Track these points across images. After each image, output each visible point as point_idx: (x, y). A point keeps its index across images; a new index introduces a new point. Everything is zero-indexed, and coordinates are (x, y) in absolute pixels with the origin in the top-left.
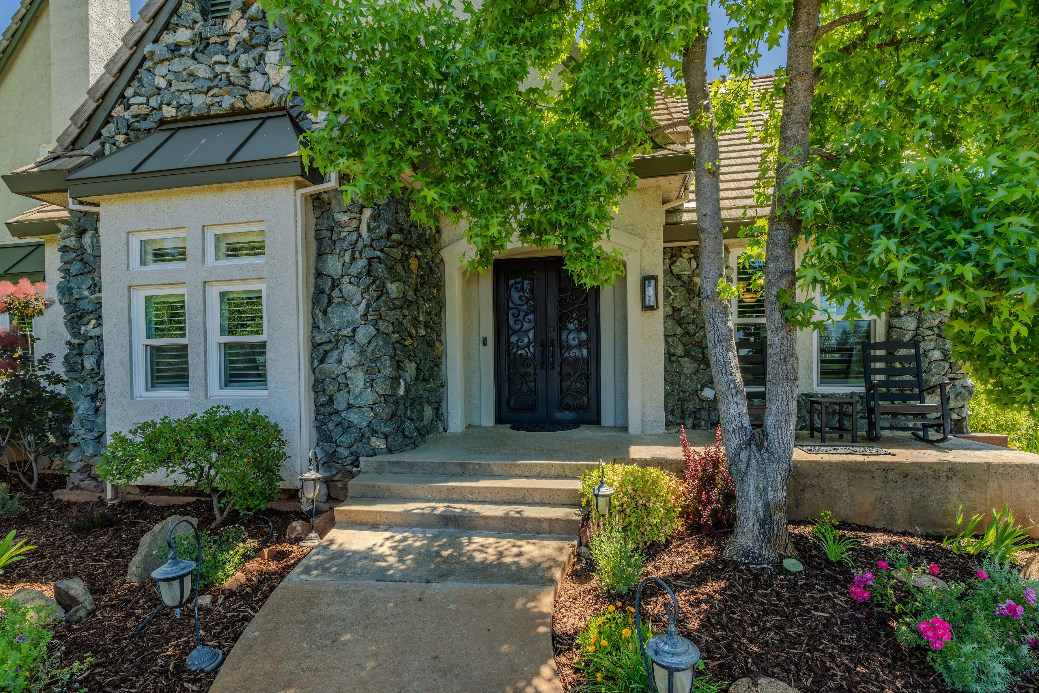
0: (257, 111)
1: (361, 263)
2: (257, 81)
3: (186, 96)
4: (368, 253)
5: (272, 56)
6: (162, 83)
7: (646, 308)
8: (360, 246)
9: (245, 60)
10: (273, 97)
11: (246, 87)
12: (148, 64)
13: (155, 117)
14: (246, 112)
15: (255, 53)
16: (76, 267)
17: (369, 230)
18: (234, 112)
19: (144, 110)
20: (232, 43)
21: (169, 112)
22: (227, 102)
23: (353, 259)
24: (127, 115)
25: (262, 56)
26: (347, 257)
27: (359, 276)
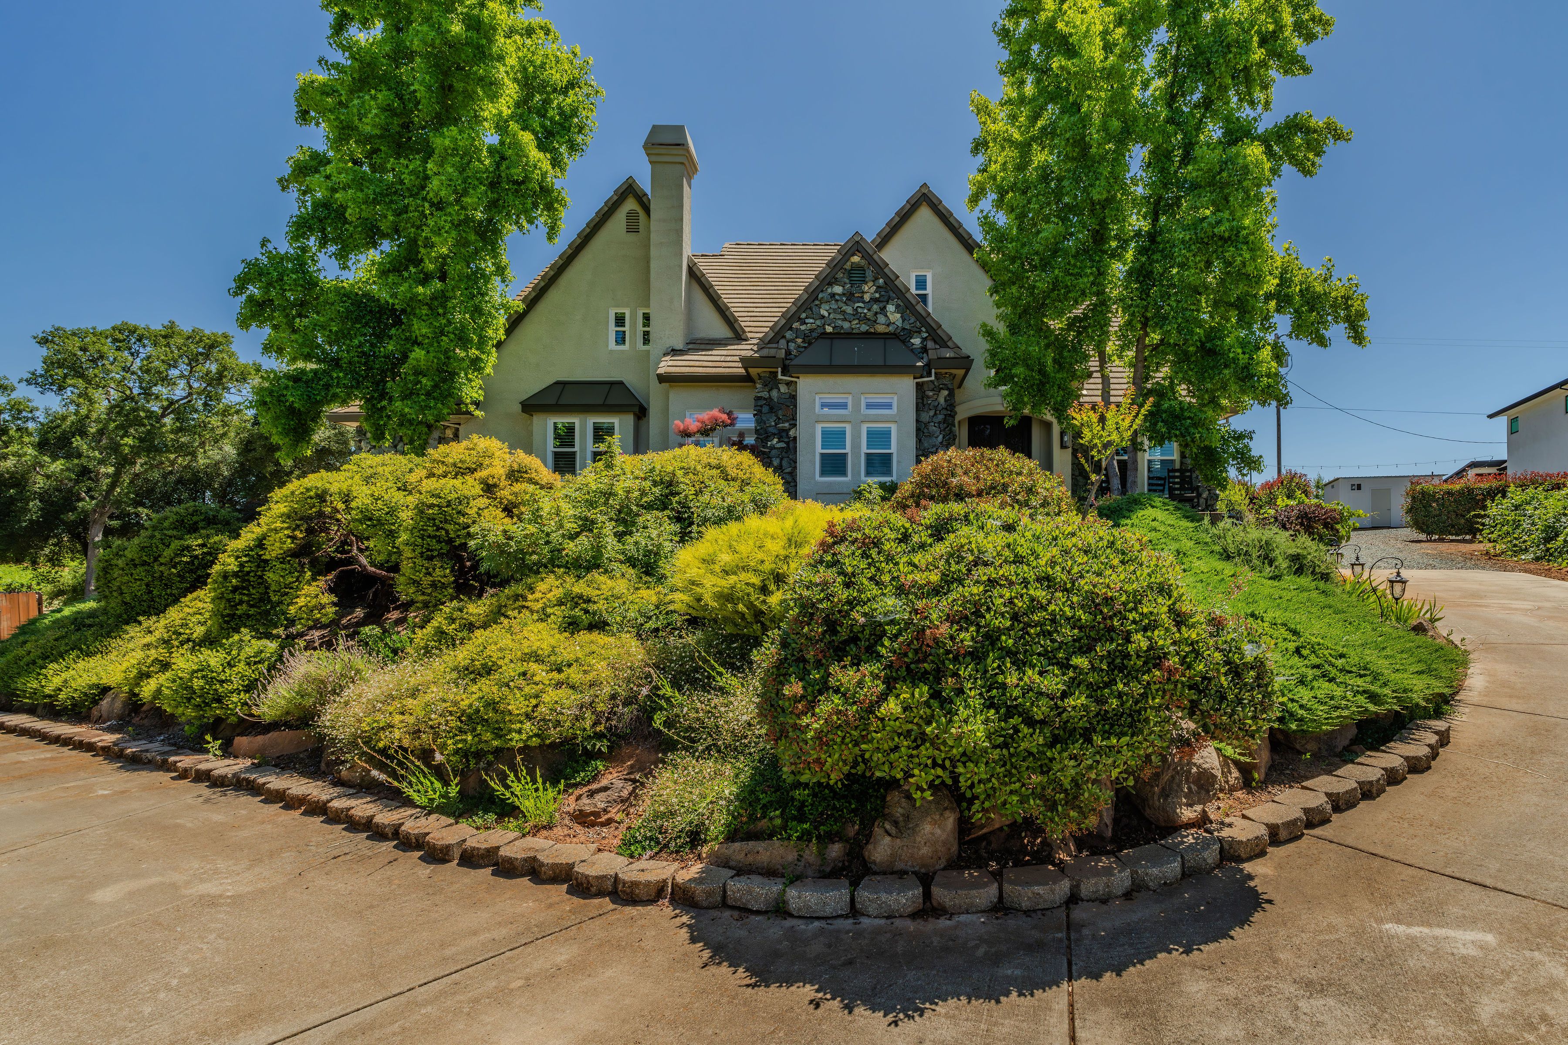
0: (880, 334)
1: (941, 417)
2: (881, 319)
3: (840, 322)
4: (945, 412)
5: (891, 308)
6: (826, 314)
7: (1063, 446)
8: (940, 408)
9: (875, 307)
10: (891, 329)
11: (875, 321)
12: (817, 302)
13: (820, 331)
14: (874, 333)
15: (882, 305)
16: (765, 409)
17: (946, 401)
18: (867, 333)
19: (814, 326)
20: (867, 297)
21: (829, 329)
22: (864, 328)
23: (935, 414)
24: (803, 327)
25: (885, 307)
26: (932, 413)
27: (939, 423)
